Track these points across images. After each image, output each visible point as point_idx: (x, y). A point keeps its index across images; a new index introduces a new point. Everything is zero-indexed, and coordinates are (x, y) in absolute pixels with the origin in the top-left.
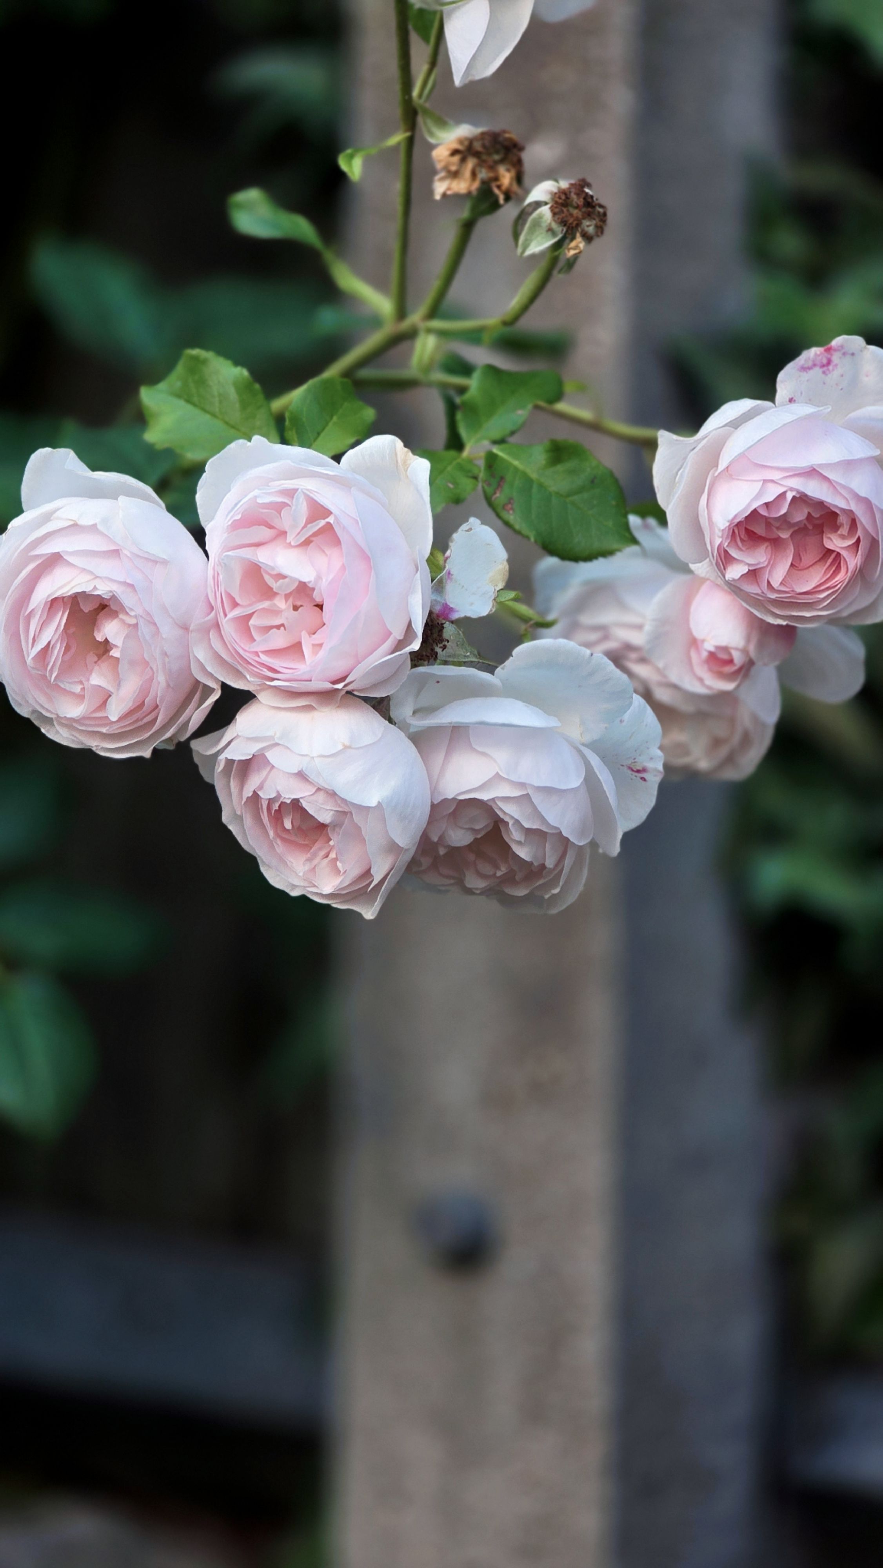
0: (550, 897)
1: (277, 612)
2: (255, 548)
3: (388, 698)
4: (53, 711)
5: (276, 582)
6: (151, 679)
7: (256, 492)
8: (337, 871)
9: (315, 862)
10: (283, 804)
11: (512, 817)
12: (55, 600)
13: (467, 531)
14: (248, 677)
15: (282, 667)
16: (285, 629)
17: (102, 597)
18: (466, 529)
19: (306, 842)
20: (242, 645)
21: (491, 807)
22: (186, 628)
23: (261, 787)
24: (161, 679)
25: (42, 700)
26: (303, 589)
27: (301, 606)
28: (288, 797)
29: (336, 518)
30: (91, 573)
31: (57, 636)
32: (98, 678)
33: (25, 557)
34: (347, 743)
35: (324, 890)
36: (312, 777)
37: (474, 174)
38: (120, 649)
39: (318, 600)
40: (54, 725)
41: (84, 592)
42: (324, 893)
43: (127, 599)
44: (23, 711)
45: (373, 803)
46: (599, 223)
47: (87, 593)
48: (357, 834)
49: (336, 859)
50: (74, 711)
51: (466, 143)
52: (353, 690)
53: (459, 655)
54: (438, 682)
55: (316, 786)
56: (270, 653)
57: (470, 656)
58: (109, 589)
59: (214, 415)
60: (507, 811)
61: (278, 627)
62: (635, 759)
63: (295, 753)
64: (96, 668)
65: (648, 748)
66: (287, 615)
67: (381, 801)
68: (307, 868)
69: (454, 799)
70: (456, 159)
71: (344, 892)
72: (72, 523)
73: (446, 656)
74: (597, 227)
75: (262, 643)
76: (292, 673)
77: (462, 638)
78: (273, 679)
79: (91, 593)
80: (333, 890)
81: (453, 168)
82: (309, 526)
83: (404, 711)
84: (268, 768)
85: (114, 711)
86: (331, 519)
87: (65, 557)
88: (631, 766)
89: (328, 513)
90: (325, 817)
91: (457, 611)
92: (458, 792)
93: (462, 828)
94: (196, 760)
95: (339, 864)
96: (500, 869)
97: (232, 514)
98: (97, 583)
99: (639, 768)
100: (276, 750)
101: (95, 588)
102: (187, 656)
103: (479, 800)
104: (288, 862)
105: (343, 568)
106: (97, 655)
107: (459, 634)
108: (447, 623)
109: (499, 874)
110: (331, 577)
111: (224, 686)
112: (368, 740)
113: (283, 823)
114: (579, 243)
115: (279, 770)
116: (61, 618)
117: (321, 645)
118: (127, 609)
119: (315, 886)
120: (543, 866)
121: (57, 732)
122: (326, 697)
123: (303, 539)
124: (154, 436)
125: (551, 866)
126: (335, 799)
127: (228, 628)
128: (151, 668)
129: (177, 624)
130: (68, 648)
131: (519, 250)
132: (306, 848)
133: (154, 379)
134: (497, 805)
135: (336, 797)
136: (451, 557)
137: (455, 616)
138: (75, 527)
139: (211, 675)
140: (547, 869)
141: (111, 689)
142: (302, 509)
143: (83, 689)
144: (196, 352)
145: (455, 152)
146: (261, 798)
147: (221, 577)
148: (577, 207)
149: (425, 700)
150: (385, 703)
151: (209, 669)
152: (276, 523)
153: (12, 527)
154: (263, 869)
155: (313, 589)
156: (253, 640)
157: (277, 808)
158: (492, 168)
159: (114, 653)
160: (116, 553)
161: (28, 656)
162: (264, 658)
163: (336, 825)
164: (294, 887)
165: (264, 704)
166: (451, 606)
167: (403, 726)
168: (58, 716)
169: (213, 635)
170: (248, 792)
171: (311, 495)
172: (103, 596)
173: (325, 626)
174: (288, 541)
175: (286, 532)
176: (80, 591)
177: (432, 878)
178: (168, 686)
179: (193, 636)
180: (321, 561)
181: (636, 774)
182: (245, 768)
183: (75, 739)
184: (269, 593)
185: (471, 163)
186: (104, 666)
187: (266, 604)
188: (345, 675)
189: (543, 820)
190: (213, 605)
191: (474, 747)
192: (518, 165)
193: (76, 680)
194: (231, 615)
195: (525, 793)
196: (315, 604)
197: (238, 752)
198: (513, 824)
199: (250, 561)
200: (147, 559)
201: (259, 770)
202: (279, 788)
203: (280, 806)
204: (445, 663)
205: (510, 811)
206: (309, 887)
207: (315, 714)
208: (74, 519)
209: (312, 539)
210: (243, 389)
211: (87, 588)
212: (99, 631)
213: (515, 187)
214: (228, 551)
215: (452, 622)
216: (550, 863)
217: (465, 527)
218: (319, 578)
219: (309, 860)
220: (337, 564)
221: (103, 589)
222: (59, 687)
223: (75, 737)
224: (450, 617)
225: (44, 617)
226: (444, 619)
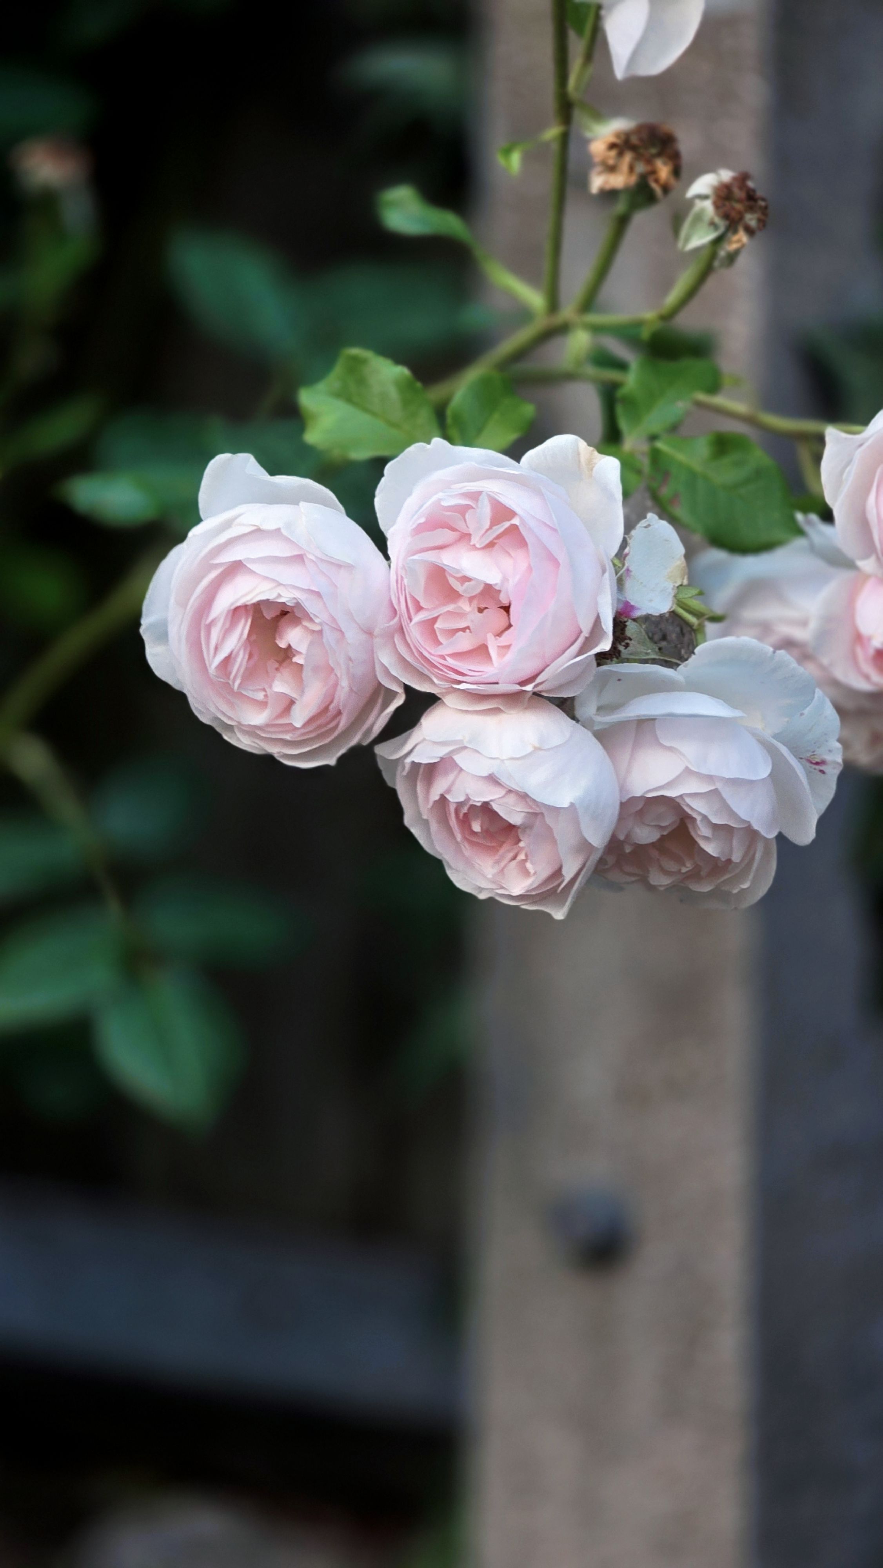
0: (739, 892)
1: (461, 615)
2: (438, 550)
3: (572, 699)
4: (235, 719)
5: (462, 584)
6: (336, 685)
7: (440, 495)
8: (526, 873)
9: (503, 864)
10: (473, 807)
11: (700, 813)
12: (237, 609)
13: (646, 527)
14: (435, 680)
15: (470, 670)
16: (471, 632)
17: (286, 604)
18: (645, 525)
19: (492, 845)
20: (428, 649)
21: (678, 803)
22: (369, 633)
23: (449, 791)
24: (344, 683)
25: (224, 707)
26: (489, 591)
27: (486, 608)
28: (478, 799)
29: (522, 519)
30: (274, 580)
31: (240, 645)
32: (281, 686)
33: (206, 565)
34: (537, 745)
35: (513, 891)
36: (504, 780)
37: (631, 169)
38: (303, 656)
39: (505, 602)
40: (235, 733)
41: (268, 600)
42: (514, 894)
43: (311, 606)
44: (205, 719)
45: (566, 805)
46: (762, 217)
47: (271, 601)
48: (549, 836)
49: (525, 861)
50: (258, 718)
51: (623, 137)
52: (540, 691)
53: (641, 652)
54: (619, 680)
55: (506, 788)
56: (456, 655)
57: (651, 653)
58: (293, 596)
59: (374, 414)
60: (694, 807)
61: (464, 630)
62: (814, 752)
63: (485, 756)
64: (278, 675)
65: (827, 741)
66: (472, 618)
67: (572, 801)
68: (495, 871)
69: (642, 797)
70: (613, 153)
71: (534, 893)
72: (255, 528)
73: (628, 654)
74: (759, 220)
75: (448, 646)
76: (481, 675)
77: (644, 636)
78: (460, 682)
79: (275, 600)
80: (524, 892)
81: (611, 162)
82: (494, 528)
83: (588, 709)
84: (455, 773)
85: (299, 717)
86: (516, 521)
87: (248, 565)
88: (810, 759)
89: (512, 514)
90: (516, 819)
91: (639, 609)
92: (645, 790)
93: (649, 825)
94: (381, 765)
95: (529, 865)
96: (684, 865)
97: (416, 516)
98: (280, 590)
99: (818, 760)
100: (464, 753)
101: (279, 596)
102: (372, 662)
103: (665, 796)
104: (477, 866)
105: (530, 569)
106: (277, 661)
107: (640, 632)
108: (630, 621)
109: (684, 870)
110: (518, 577)
111: (408, 689)
112: (557, 740)
113: (470, 827)
114: (742, 237)
115: (468, 773)
116: (243, 627)
117: (508, 647)
118: (311, 616)
119: (502, 888)
120: (729, 861)
121: (239, 740)
122: (513, 699)
123: (487, 542)
124: (313, 436)
125: (738, 861)
126: (527, 802)
127: (414, 633)
128: (336, 675)
129: (362, 630)
130: (251, 656)
131: (680, 244)
132: (492, 850)
133: (310, 380)
134: (685, 802)
135: (528, 800)
136: (630, 554)
137: (637, 614)
138: (258, 533)
139: (395, 679)
140: (733, 864)
141: (294, 695)
142: (485, 510)
143: (266, 696)
144: (355, 351)
145: (612, 146)
146: (449, 801)
147: (406, 581)
148: (739, 201)
149: (608, 697)
150: (568, 703)
151: (394, 673)
152: (461, 526)
153: (194, 535)
154: (449, 873)
155: (499, 591)
156: (439, 643)
157: (466, 812)
158: (649, 161)
159: (297, 659)
160: (300, 558)
161: (210, 665)
162: (451, 662)
163: (526, 827)
164: (481, 890)
165: (450, 708)
166: (632, 603)
167: (587, 724)
168: (239, 723)
169: (397, 639)
170: (435, 796)
171: (496, 497)
172: (288, 604)
173: (512, 628)
174: (472, 543)
175: (469, 535)
176: (264, 598)
177: (615, 876)
178: (351, 689)
179: (378, 641)
180: (507, 563)
181: (814, 766)
182: (431, 771)
183: (256, 745)
184: (453, 595)
185: (628, 157)
186: (286, 673)
187: (451, 607)
188: (533, 674)
189: (732, 814)
190: (396, 607)
191: (662, 742)
192: (675, 158)
193: (258, 687)
194: (418, 618)
195: (712, 788)
196: (500, 606)
197: (423, 756)
198: (701, 821)
199: (434, 564)
200: (332, 563)
201: (446, 773)
202: (469, 791)
203: (469, 809)
204: (628, 661)
205: (698, 807)
206: (497, 889)
207: (503, 717)
208: (257, 525)
209: (496, 541)
210: (404, 387)
211: (271, 596)
212: (281, 638)
213: (673, 181)
214: (414, 554)
215: (634, 620)
216: (736, 857)
217: (643, 523)
218: (505, 579)
219: (497, 862)
220: (523, 565)
221: (286, 597)
222: (242, 694)
223: (257, 743)
224: (634, 615)
225: (227, 625)
226: (626, 617)
